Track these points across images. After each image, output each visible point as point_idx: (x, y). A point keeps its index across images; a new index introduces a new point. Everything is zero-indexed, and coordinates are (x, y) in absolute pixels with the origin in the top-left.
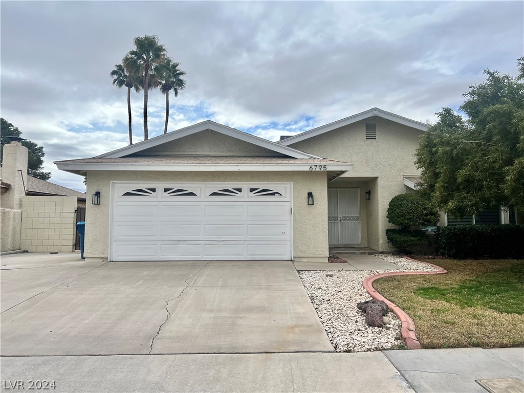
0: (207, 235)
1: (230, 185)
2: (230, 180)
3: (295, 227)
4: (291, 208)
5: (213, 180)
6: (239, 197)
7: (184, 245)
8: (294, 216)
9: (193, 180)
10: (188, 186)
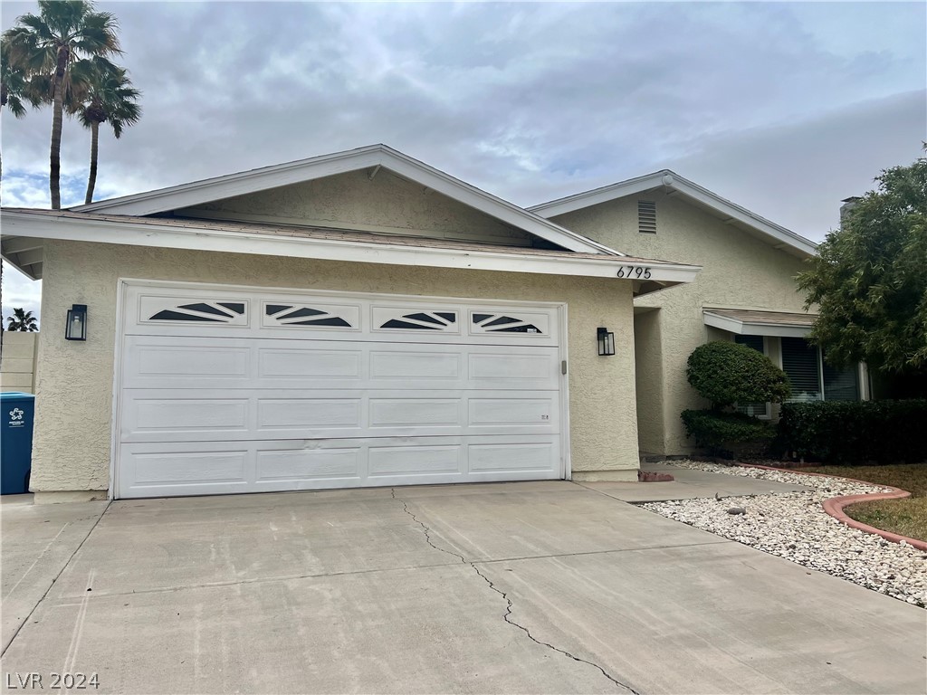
0: (375, 425)
1: (430, 304)
2: (434, 292)
3: (573, 404)
4: (564, 363)
5: (392, 290)
6: (450, 334)
7: (318, 451)
8: (571, 379)
9: (345, 288)
10: (329, 301)
